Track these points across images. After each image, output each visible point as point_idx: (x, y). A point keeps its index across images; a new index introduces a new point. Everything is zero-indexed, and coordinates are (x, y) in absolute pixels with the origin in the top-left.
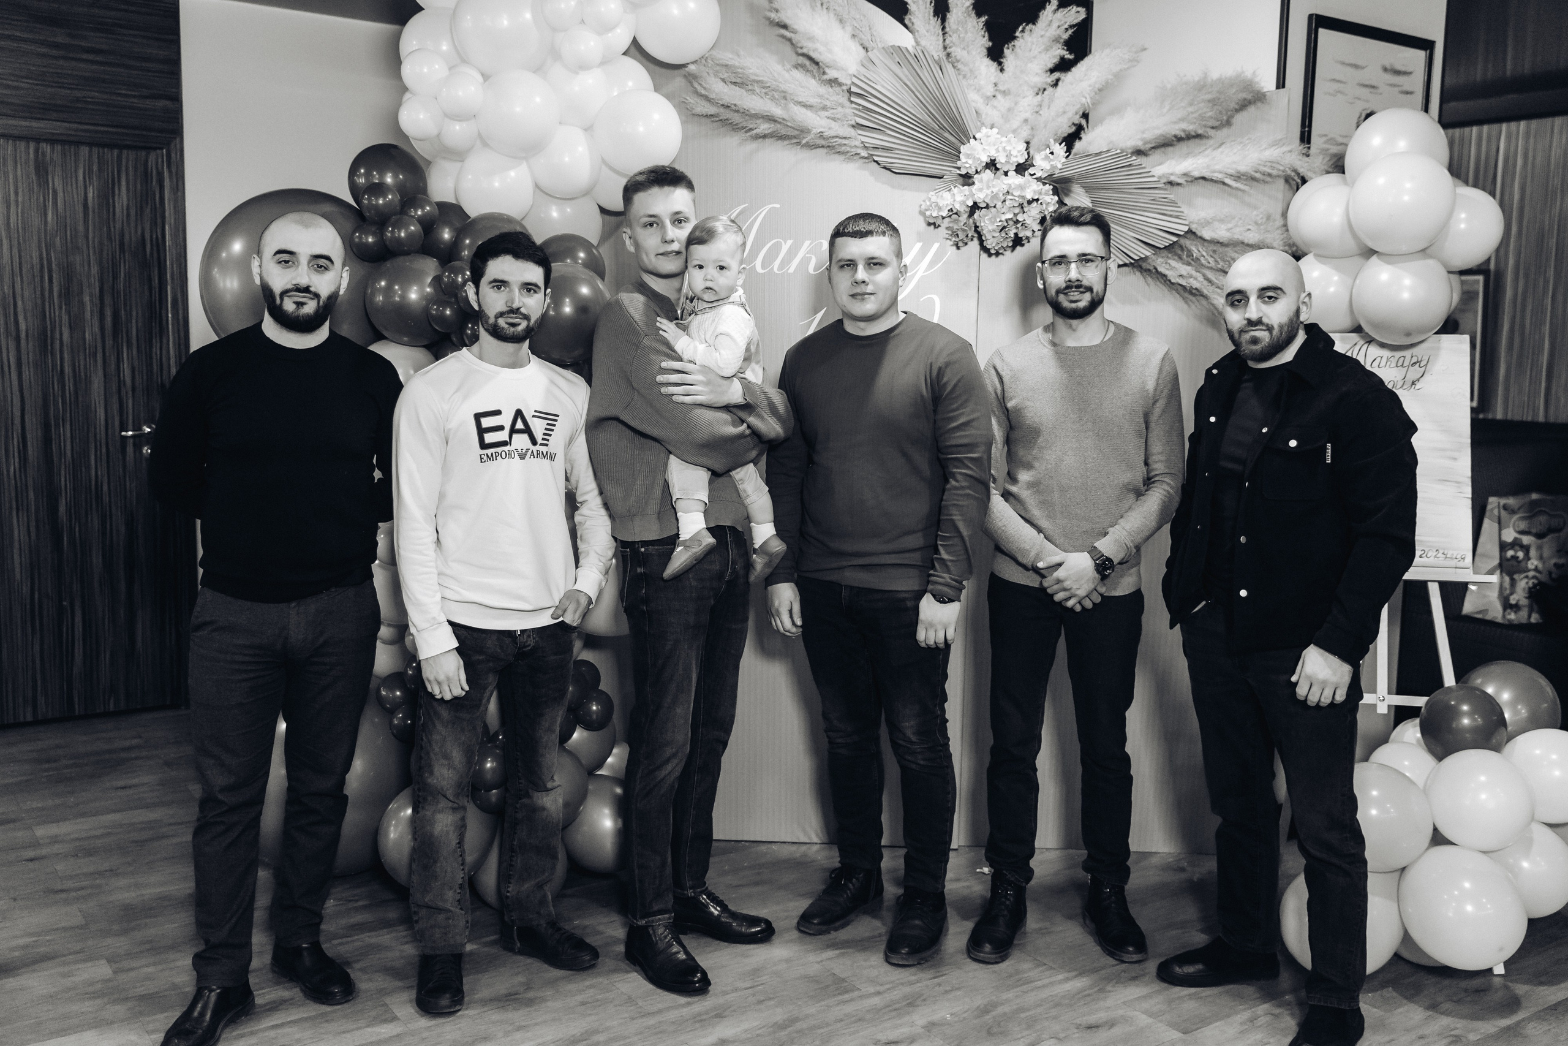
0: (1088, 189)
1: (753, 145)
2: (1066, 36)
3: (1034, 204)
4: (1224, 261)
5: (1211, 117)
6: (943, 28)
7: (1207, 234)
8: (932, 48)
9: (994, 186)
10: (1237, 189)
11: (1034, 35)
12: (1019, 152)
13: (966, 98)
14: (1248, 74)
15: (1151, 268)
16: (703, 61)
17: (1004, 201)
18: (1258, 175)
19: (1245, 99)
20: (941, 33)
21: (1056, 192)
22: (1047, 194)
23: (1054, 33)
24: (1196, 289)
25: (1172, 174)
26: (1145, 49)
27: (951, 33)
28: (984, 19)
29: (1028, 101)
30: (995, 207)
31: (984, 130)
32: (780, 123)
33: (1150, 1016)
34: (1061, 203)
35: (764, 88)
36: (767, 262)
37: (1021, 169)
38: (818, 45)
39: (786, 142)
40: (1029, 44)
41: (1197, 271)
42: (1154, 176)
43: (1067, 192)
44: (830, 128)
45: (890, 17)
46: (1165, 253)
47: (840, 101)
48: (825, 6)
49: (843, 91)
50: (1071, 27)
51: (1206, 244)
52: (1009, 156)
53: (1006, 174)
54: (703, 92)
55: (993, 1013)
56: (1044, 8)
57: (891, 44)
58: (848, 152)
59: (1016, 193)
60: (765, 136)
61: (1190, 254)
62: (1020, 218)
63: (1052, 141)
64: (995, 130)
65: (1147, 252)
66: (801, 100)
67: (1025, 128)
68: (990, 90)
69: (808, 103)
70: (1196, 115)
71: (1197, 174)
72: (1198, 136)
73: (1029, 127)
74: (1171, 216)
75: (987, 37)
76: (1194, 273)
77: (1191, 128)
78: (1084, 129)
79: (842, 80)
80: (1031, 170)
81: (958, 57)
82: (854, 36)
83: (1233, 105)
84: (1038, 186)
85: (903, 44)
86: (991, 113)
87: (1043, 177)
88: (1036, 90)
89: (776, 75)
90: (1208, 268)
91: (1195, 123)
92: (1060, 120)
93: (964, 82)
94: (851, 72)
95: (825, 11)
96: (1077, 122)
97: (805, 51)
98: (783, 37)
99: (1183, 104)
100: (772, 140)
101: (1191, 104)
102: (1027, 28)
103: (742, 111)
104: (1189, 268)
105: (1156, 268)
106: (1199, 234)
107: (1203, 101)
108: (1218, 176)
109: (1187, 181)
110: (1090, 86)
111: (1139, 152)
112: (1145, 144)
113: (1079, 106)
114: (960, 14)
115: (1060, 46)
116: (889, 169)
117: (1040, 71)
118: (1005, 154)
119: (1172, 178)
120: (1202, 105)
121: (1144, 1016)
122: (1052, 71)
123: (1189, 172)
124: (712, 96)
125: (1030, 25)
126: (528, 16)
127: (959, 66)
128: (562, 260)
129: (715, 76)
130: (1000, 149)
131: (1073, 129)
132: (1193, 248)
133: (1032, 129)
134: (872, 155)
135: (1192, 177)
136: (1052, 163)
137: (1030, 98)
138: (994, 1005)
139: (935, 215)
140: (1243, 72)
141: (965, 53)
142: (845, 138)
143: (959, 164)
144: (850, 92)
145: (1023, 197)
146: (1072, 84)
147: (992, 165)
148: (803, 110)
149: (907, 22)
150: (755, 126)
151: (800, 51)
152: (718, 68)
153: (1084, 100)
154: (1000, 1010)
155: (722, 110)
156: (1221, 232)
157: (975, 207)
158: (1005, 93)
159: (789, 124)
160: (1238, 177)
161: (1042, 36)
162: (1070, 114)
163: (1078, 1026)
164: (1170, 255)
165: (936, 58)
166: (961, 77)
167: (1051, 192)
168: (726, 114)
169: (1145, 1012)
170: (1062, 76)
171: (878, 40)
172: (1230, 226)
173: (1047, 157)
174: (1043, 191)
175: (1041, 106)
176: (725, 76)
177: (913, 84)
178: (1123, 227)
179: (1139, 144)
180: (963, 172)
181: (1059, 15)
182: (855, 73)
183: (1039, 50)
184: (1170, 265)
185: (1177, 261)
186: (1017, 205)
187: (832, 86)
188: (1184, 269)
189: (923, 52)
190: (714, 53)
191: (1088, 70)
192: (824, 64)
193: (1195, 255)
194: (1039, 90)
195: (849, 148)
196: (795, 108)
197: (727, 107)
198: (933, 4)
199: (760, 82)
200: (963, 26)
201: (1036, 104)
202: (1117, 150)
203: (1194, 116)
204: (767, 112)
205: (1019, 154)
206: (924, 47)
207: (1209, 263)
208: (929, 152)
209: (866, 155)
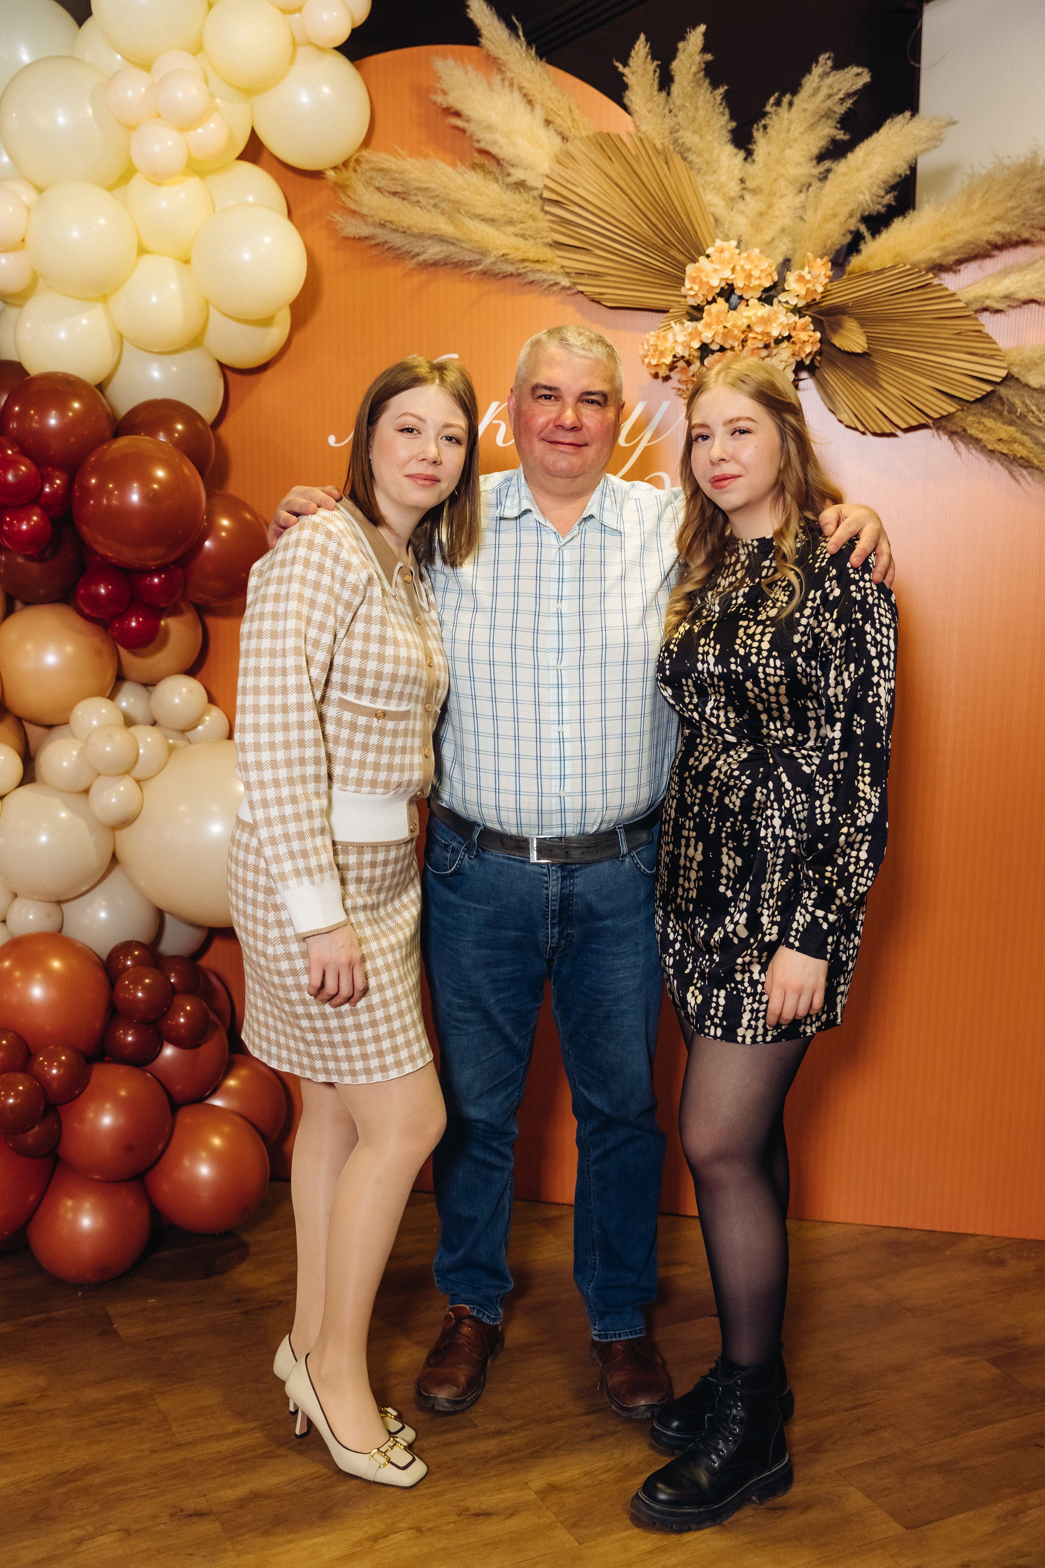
0: (864, 321)
2: (841, 110)
3: (785, 344)
6: (669, 105)
7: (1034, 379)
8: (655, 134)
9: (726, 321)
11: (794, 109)
12: (762, 271)
13: (699, 201)
15: (959, 430)
16: (352, 164)
17: (744, 341)
20: (668, 112)
21: (818, 325)
22: (804, 329)
23: (825, 106)
24: (1022, 458)
25: (987, 297)
26: (954, 123)
27: (676, 111)
28: (721, 90)
29: (787, 202)
30: (732, 349)
31: (719, 243)
32: (453, 244)
34: (825, 342)
35: (431, 197)
37: (768, 295)
38: (497, 137)
40: (786, 122)
41: (1023, 433)
42: (959, 300)
43: (837, 327)
44: (517, 249)
45: (601, 95)
46: (978, 407)
47: (531, 212)
48: (507, 83)
49: (534, 198)
50: (848, 96)
51: (1036, 395)
52: (751, 278)
53: (747, 303)
56: (809, 71)
57: (601, 131)
58: (544, 281)
59: (758, 329)
60: (435, 264)
61: (1012, 409)
63: (810, 255)
64: (734, 243)
65: (950, 408)
66: (478, 212)
67: (784, 241)
68: (734, 188)
69: (487, 216)
70: (1018, 212)
71: (1023, 295)
72: (1026, 242)
73: (790, 239)
74: (983, 356)
75: (727, 117)
76: (1018, 435)
77: (1009, 230)
78: (863, 238)
79: (531, 182)
80: (783, 297)
81: (688, 145)
82: (548, 122)
84: (792, 318)
85: (616, 131)
87: (801, 306)
88: (798, 185)
89: (444, 179)
90: (1040, 428)
91: (1014, 223)
92: (829, 226)
93: (699, 180)
94: (542, 172)
95: (507, 90)
96: (853, 228)
97: (482, 145)
98: (457, 128)
99: (1000, 197)
100: (446, 269)
101: (1011, 196)
102: (786, 100)
103: (401, 229)
104: (1012, 429)
105: (965, 430)
106: (1024, 380)
107: (1030, 191)
109: (1009, 306)
110: (871, 176)
111: (939, 268)
113: (852, 206)
114: (685, 83)
115: (831, 123)
116: (598, 302)
117: (802, 159)
118: (744, 275)
119: (988, 303)
120: (1027, 197)
122: (821, 158)
123: (1012, 293)
124: (365, 211)
125: (788, 97)
126: (90, 111)
127: (691, 157)
128: (153, 433)
129: (368, 183)
130: (738, 268)
131: (849, 238)
132: (1018, 402)
133: (795, 241)
134: (576, 284)
135: (1018, 300)
136: (809, 286)
137: (790, 197)
139: (654, 362)
141: (697, 138)
142: (538, 261)
143: (683, 291)
144: (541, 196)
145: (770, 334)
146: (845, 175)
148: (483, 226)
149: (626, 101)
150: (423, 249)
151: (477, 145)
152: (373, 174)
153: (861, 197)
155: (379, 231)
157: (705, 350)
158: (755, 191)
159: (464, 245)
161: (805, 110)
162: (841, 218)
164: (985, 412)
165: (661, 148)
167: (812, 327)
168: (383, 235)
170: (834, 166)
171: (581, 126)
173: (802, 279)
174: (798, 325)
175: (804, 207)
176: (382, 183)
177: (627, 184)
178: (916, 372)
179: (936, 255)
180: (692, 302)
181: (829, 80)
182: (548, 172)
183: (801, 130)
184: (985, 426)
185: (995, 419)
186: (761, 345)
187: (520, 192)
188: (1005, 431)
189: (641, 140)
190: (365, 153)
191: (867, 155)
192: (508, 162)
193: (1019, 410)
194: (803, 185)
195: (544, 276)
196: (472, 222)
197: (383, 225)
198: (657, 74)
199: (426, 189)
200: (691, 102)
201: (798, 205)
202: (905, 265)
203: (1015, 212)
204: (435, 230)
205: (763, 275)
206: (644, 133)
207: (1040, 421)
208: (650, 277)
209: (568, 284)
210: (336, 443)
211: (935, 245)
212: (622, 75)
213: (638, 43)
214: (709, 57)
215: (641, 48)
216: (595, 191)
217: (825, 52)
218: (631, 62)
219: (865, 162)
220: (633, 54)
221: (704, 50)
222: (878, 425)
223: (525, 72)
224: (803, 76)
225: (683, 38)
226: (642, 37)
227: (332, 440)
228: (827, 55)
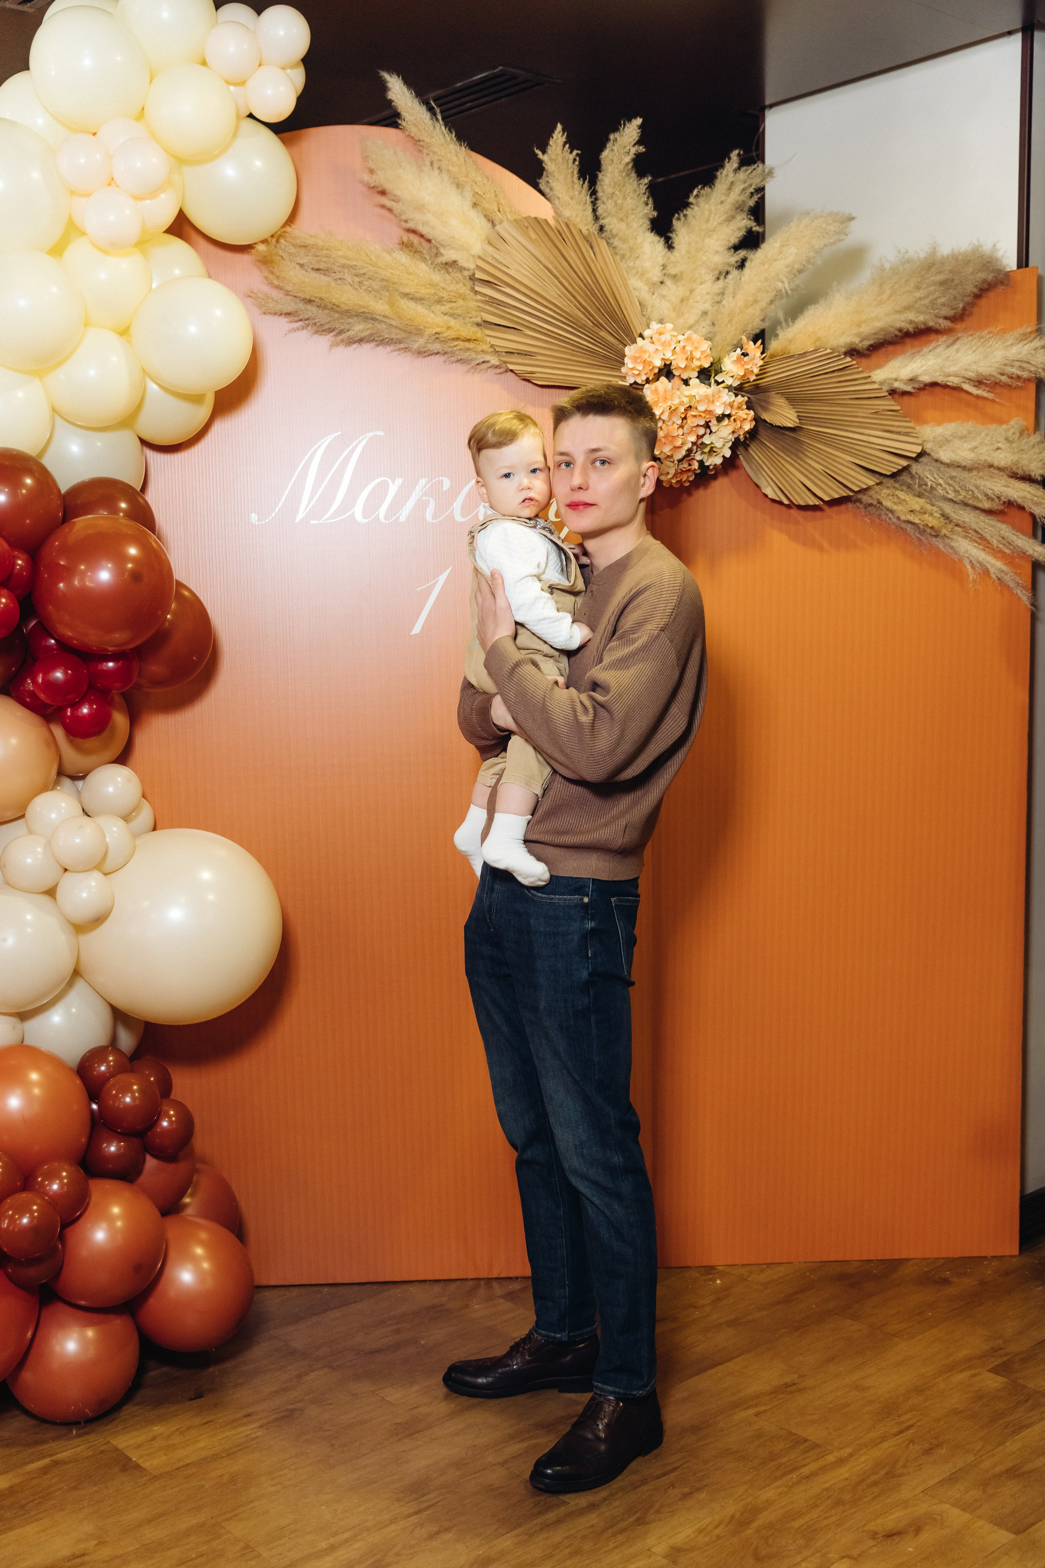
0: (792, 400)
1: (344, 353)
2: (752, 203)
3: (726, 421)
4: (967, 491)
5: (944, 305)
6: (593, 193)
7: (945, 455)
8: (578, 219)
10: (978, 397)
11: (713, 200)
12: (702, 352)
13: (626, 285)
14: (987, 247)
15: (875, 503)
16: (277, 238)
18: (1004, 379)
19: (984, 281)
20: (589, 199)
21: (751, 405)
22: (739, 408)
23: (738, 198)
24: (932, 528)
25: (896, 380)
26: (853, 219)
27: (604, 199)
28: (646, 180)
29: (707, 288)
31: (655, 326)
32: (381, 322)
33: (964, 1510)
34: (757, 419)
35: (357, 275)
36: (371, 508)
37: (705, 375)
38: (429, 217)
39: (389, 348)
40: (707, 214)
41: (932, 504)
42: (874, 382)
43: (766, 405)
44: (448, 328)
45: (521, 181)
46: (892, 482)
47: (461, 291)
48: (436, 165)
49: (465, 278)
50: (757, 190)
51: (944, 469)
52: (690, 359)
53: (686, 382)
54: (276, 282)
55: (755, 1524)
56: (722, 166)
57: (524, 215)
58: (473, 359)
59: (702, 408)
60: (361, 341)
61: (923, 483)
62: (707, 440)
63: (744, 338)
64: (669, 326)
66: (407, 290)
67: (703, 324)
68: (656, 274)
69: (418, 295)
70: (926, 302)
71: (926, 379)
72: (931, 331)
73: (708, 322)
74: (899, 433)
75: (651, 205)
76: (929, 507)
77: (921, 318)
79: (462, 263)
80: (719, 378)
81: (614, 232)
82: (475, 205)
83: (971, 288)
84: (730, 396)
85: (542, 216)
86: (659, 304)
87: (735, 385)
88: (717, 272)
89: (374, 257)
90: (946, 500)
91: (926, 313)
92: (750, 311)
93: (623, 265)
94: (474, 253)
95: (436, 172)
96: (771, 314)
97: (411, 225)
98: (383, 206)
99: (907, 289)
100: (372, 345)
101: (919, 288)
102: (704, 192)
103: (330, 306)
104: (922, 501)
105: (880, 503)
106: (935, 456)
107: (934, 283)
108: (954, 381)
109: (917, 389)
110: (787, 266)
111: (855, 352)
112: (862, 341)
113: (772, 293)
114: (614, 173)
115: (744, 215)
116: (528, 381)
117: (721, 249)
118: (685, 357)
119: (896, 385)
120: (932, 288)
121: (956, 1511)
122: (736, 248)
123: (917, 376)
124: (289, 286)
125: (707, 189)
127: (616, 242)
128: (95, 513)
129: (292, 260)
130: (677, 350)
132: (928, 475)
133: (713, 324)
134: (506, 362)
135: (923, 383)
136: (748, 367)
137: (709, 284)
138: (755, 1511)
140: (980, 246)
141: (623, 226)
142: (469, 340)
143: (623, 370)
144: (472, 278)
145: (710, 412)
146: (763, 264)
147: (667, 371)
148: (412, 305)
149: (542, 186)
150: (347, 327)
151: (406, 225)
152: (297, 250)
153: (780, 284)
154: (763, 1519)
155: (301, 306)
156: (962, 452)
158: (677, 278)
159: (393, 323)
160: (979, 382)
161: (722, 202)
162: (763, 304)
163: (874, 1535)
164: (897, 485)
165: (585, 232)
166: (618, 258)
167: (745, 407)
168: (308, 311)
169: (956, 1504)
170: (750, 255)
171: (507, 210)
172: (974, 444)
173: (738, 361)
174: (736, 404)
175: (723, 294)
176: (304, 259)
177: (556, 268)
178: (837, 449)
179: (857, 340)
181: (742, 175)
182: (480, 254)
183: (720, 221)
184: (898, 497)
185: (906, 492)
186: (702, 423)
187: (448, 273)
188: (917, 502)
189: (567, 225)
190: (288, 229)
191: (783, 246)
192: (439, 242)
193: (929, 483)
194: (720, 273)
195: (473, 355)
196: (402, 302)
197: (310, 301)
198: (577, 163)
199: (354, 267)
200: (620, 191)
201: (717, 291)
202: (826, 350)
203: (923, 302)
204: (364, 307)
205: (703, 356)
206: (568, 219)
207: (947, 493)
208: (579, 357)
209: (498, 363)
210: (259, 520)
211: (855, 332)
212: (541, 162)
213: (556, 132)
214: (642, 149)
215: (558, 137)
216: (526, 273)
217: (736, 149)
218: (550, 150)
219: (781, 252)
220: (551, 143)
221: (639, 143)
222: (802, 498)
223: (449, 155)
224: (717, 170)
225: (616, 129)
226: (559, 127)
227: (254, 517)
228: (736, 152)
